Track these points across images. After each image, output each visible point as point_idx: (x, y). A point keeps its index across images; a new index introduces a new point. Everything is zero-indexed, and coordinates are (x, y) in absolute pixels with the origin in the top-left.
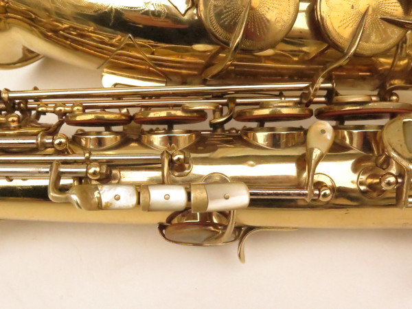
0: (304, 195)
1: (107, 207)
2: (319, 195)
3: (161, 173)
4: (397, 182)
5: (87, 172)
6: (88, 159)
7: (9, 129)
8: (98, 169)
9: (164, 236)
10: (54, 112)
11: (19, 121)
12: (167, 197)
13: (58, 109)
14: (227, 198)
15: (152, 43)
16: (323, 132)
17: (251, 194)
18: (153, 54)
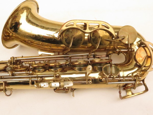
0: (86, 82)
1: (43, 87)
2: (89, 82)
3: (54, 78)
4: (105, 79)
5: (37, 80)
6: (37, 76)
7: (18, 69)
8: (40, 79)
9: (55, 91)
10: (28, 64)
11: (20, 66)
12: (55, 85)
13: (29, 63)
14: (68, 84)
15: (50, 44)
16: (90, 68)
17: (73, 83)
18: (51, 47)
